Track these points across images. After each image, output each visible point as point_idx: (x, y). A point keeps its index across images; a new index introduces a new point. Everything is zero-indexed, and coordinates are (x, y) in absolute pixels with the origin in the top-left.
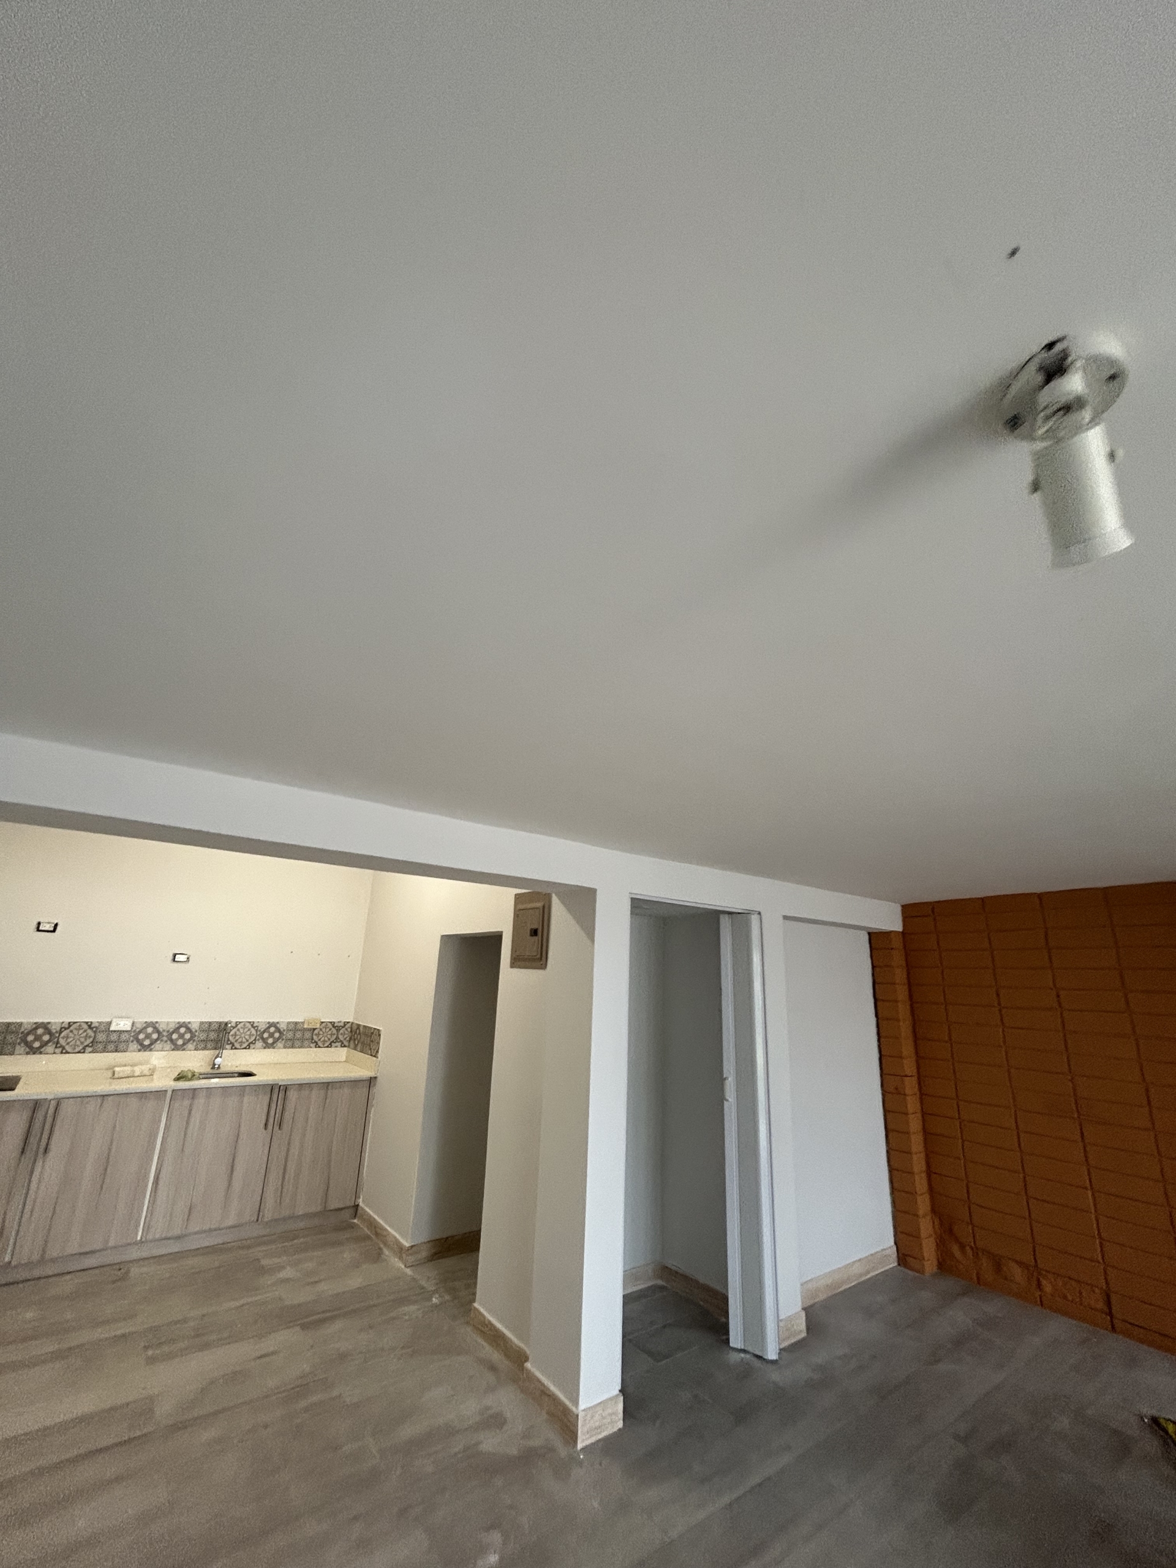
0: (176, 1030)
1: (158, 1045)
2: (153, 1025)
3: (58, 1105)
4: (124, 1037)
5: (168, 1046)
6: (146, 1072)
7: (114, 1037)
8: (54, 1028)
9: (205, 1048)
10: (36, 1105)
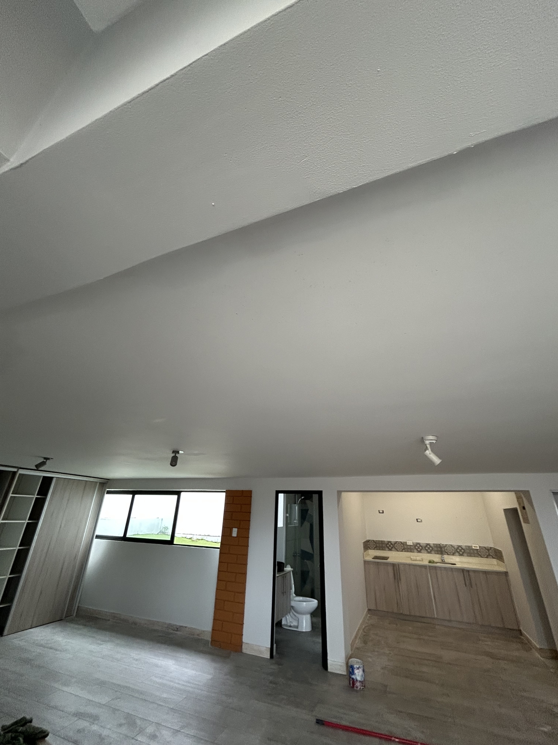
0: (426, 546)
1: (422, 551)
2: (419, 544)
3: (398, 565)
4: (412, 547)
5: (426, 552)
6: (420, 559)
7: (409, 547)
8: (393, 543)
9: (438, 554)
10: (393, 565)
